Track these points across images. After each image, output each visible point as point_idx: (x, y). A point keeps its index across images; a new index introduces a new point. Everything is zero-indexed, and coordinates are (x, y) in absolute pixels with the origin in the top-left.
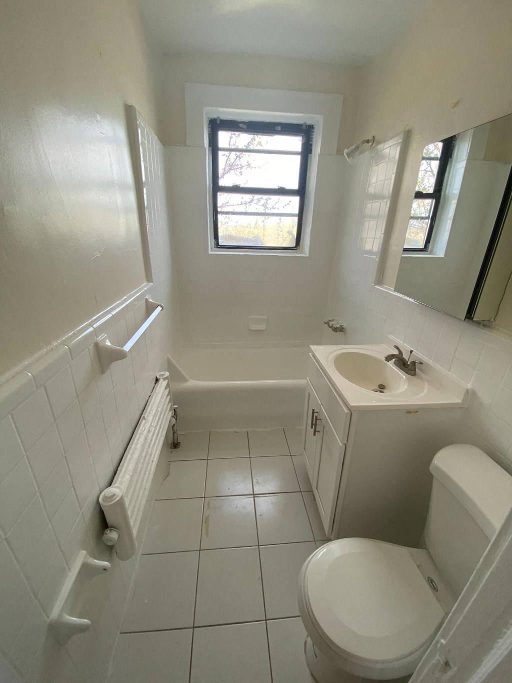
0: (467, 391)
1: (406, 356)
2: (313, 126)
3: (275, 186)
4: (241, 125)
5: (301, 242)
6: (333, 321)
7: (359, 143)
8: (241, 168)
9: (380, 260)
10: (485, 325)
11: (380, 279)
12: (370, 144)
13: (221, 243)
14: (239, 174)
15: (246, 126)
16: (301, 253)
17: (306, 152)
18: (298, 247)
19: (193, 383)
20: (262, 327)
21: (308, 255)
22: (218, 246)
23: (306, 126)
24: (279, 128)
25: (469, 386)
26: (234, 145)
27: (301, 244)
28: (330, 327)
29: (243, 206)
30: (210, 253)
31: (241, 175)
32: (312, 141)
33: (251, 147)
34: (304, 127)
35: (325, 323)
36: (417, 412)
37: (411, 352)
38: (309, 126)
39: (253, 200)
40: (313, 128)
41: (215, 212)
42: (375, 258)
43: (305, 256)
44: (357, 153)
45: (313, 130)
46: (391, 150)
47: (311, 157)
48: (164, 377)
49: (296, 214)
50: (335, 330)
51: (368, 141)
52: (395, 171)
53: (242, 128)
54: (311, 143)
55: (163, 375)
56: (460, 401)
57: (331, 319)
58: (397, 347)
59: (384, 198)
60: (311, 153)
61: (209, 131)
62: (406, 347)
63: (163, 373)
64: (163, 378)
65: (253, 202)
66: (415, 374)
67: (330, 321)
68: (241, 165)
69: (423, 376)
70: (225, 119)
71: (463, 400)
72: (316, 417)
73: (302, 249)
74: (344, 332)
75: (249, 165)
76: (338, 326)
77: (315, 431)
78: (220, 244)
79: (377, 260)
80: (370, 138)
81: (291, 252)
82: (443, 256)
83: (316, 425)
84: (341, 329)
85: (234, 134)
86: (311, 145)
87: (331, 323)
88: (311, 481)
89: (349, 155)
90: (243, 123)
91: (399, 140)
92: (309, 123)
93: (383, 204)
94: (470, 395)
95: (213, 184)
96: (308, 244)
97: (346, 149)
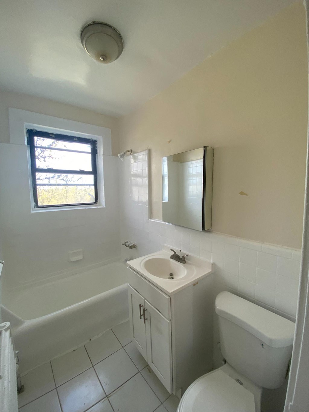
0: (212, 264)
1: (178, 253)
2: (96, 140)
3: (78, 169)
4: (51, 135)
5: (98, 200)
6: (127, 242)
7: (125, 152)
8: (46, 157)
9: (149, 206)
10: (209, 231)
11: (151, 216)
12: (130, 152)
14: (43, 161)
15: (54, 136)
16: (100, 205)
17: (94, 152)
18: (97, 203)
19: (28, 323)
20: (80, 257)
21: (105, 207)
22: (37, 206)
23: (93, 140)
24: (76, 139)
25: (212, 261)
26: (39, 144)
28: (127, 246)
29: (48, 180)
30: (32, 212)
31: (45, 161)
33: (52, 147)
34: (91, 140)
35: (123, 245)
36: (198, 283)
37: (180, 251)
38: (94, 140)
39: (55, 176)
40: (97, 142)
41: (34, 185)
42: (146, 206)
44: (125, 156)
46: (142, 156)
47: (97, 155)
48: (5, 328)
49: (93, 185)
50: (131, 247)
51: (129, 151)
52: (147, 166)
53: (52, 137)
54: (96, 148)
55: (5, 326)
56: (210, 270)
57: (126, 242)
58: (172, 250)
59: (144, 177)
60: (97, 153)
61: (27, 136)
62: (177, 249)
63: (3, 324)
64: (4, 330)
65: (55, 177)
66: (185, 263)
67: (125, 242)
68: (45, 156)
69: (189, 262)
70: (39, 131)
71: (212, 269)
72: (144, 309)
73: (100, 203)
74: (136, 247)
75: (51, 157)
76: (132, 245)
77: (145, 320)
78: (39, 205)
79: (147, 206)
80: (129, 150)
81: (95, 206)
82: (168, 201)
83: (144, 315)
84: (134, 247)
85: (40, 139)
86: (97, 150)
87: (127, 244)
88: (146, 359)
89: (121, 156)
90: (53, 134)
91: (146, 152)
92: (94, 139)
93: (144, 180)
94: (214, 265)
95: (32, 167)
96: (104, 200)
97: (119, 154)
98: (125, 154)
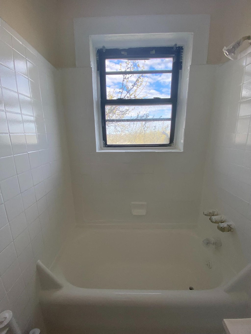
2: (182, 47)
4: (123, 53)
5: (174, 140)
6: (214, 215)
13: (109, 143)
15: (126, 53)
16: (175, 148)
17: (177, 69)
18: (172, 144)
21: (182, 151)
22: (106, 145)
23: (177, 47)
24: (154, 52)
27: (174, 141)
28: (213, 222)
30: (97, 151)
32: (182, 59)
34: (175, 49)
38: (179, 47)
43: (180, 151)
45: (182, 51)
47: (181, 72)
49: (170, 119)
50: (223, 229)
51: (249, 38)
53: (123, 55)
54: (181, 61)
67: (210, 213)
73: (175, 145)
74: (231, 232)
76: (225, 225)
81: (169, 149)
84: (228, 230)
86: (181, 63)
87: (214, 218)
90: (124, 50)
95: (101, 99)
96: (182, 141)
97: (225, 47)
98: (239, 44)
